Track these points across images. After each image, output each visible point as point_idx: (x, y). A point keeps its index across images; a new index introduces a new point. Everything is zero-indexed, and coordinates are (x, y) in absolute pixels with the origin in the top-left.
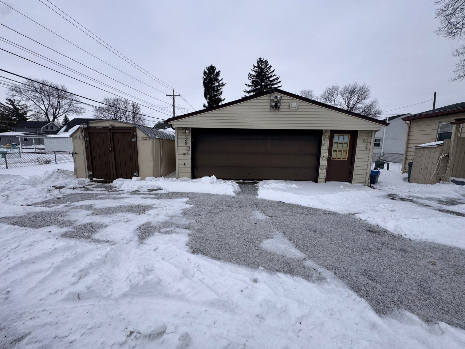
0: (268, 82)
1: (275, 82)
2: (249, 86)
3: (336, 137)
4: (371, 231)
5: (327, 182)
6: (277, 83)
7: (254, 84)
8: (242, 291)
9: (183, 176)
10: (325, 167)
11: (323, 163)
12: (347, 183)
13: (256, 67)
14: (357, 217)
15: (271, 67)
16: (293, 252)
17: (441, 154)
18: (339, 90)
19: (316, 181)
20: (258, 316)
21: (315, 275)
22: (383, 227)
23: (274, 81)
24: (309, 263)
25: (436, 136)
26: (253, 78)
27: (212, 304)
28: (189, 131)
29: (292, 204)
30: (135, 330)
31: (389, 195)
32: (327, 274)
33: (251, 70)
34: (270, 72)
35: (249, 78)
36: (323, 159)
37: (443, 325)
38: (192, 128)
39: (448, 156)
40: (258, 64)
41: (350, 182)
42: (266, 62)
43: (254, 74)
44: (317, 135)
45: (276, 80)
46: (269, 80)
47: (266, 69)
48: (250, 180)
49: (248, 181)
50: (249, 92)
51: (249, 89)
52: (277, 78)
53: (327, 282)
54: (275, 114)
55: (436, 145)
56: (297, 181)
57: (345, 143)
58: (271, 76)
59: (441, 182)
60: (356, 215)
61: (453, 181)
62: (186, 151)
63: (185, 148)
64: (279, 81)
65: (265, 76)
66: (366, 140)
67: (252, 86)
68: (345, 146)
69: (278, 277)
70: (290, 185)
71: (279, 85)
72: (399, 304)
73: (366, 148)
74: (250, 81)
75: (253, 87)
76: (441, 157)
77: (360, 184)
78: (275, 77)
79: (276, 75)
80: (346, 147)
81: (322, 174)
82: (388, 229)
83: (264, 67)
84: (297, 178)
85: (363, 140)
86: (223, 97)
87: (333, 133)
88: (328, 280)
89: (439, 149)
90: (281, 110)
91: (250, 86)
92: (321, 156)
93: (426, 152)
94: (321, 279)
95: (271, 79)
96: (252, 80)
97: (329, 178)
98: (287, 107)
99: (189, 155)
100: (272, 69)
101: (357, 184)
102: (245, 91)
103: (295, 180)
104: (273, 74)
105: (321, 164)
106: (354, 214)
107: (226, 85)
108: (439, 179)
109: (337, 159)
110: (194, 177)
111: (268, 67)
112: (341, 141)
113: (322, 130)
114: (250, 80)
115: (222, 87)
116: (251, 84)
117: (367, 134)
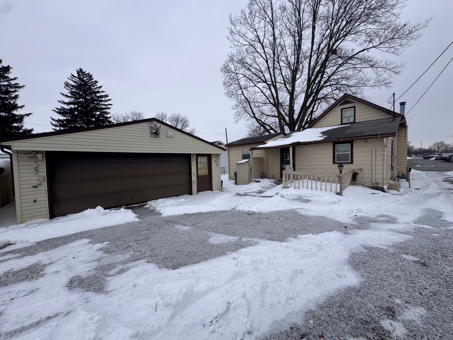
0: (94, 97)
1: (104, 99)
2: (66, 96)
3: (199, 158)
4: (249, 214)
5: (198, 193)
6: (106, 100)
7: (75, 96)
8: (236, 265)
9: (31, 218)
10: (196, 182)
11: (194, 178)
12: (210, 192)
13: (76, 77)
14: (237, 210)
15: (96, 82)
16: (232, 239)
17: (248, 167)
18: (167, 117)
19: (191, 193)
20: (254, 269)
21: (252, 243)
22: (252, 211)
23: (103, 97)
24: (244, 239)
25: (241, 157)
26: (72, 89)
27: (232, 279)
28: (43, 155)
29: (195, 213)
30: (212, 319)
31: (237, 194)
32: (256, 240)
33: (69, 79)
34: (97, 88)
35: (67, 87)
36: (194, 176)
37: (299, 236)
38: (46, 152)
39: (251, 168)
40: (79, 75)
41: (212, 190)
42: (89, 75)
43: (74, 84)
44: (188, 156)
45: (104, 97)
46: (96, 96)
47: (90, 83)
48: (133, 204)
49: (133, 206)
50: (68, 104)
51: (67, 100)
52: (105, 95)
53: (260, 243)
54: (155, 140)
55: (246, 162)
56: (177, 196)
57: (205, 163)
58: (98, 92)
59: (251, 182)
60: (236, 208)
61: (255, 181)
62: (36, 182)
63: (36, 178)
64: (108, 98)
65: (90, 89)
66: (216, 160)
67: (71, 97)
68: (205, 164)
69: (241, 251)
70: (179, 200)
71: (109, 102)
72: (284, 237)
73: (217, 166)
74: (68, 91)
75: (74, 99)
76: (249, 168)
77: (217, 191)
78: (102, 94)
79: (104, 92)
80: (206, 166)
81: (194, 187)
82: (255, 211)
83: (87, 80)
84: (176, 194)
85: (214, 160)
86: (19, 102)
87: (198, 155)
88: (259, 242)
89: (247, 164)
90: (160, 136)
91: (68, 97)
92: (192, 174)
93: (242, 166)
94: (256, 243)
95: (98, 95)
96: (71, 91)
97: (199, 190)
98: (165, 135)
99: (44, 187)
100: (98, 85)
101: (216, 191)
102: (60, 102)
103: (175, 196)
104: (101, 90)
105: (193, 180)
106: (234, 208)
107: (24, 88)
108: (250, 181)
109: (202, 175)
110: (53, 215)
111: (93, 81)
112: (202, 161)
113: (191, 154)
114: (68, 89)
115: (18, 90)
116: (70, 95)
117: (216, 156)
